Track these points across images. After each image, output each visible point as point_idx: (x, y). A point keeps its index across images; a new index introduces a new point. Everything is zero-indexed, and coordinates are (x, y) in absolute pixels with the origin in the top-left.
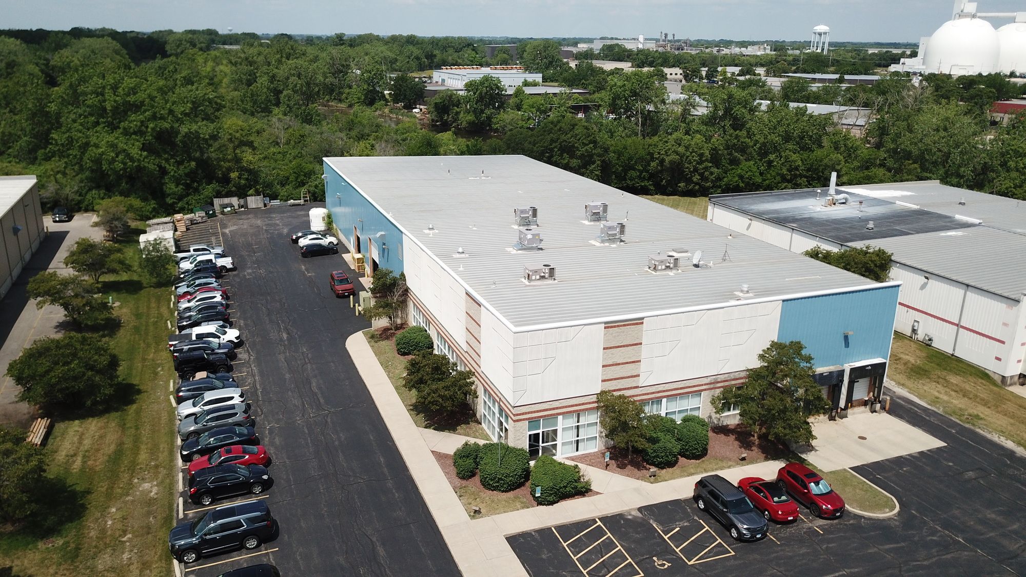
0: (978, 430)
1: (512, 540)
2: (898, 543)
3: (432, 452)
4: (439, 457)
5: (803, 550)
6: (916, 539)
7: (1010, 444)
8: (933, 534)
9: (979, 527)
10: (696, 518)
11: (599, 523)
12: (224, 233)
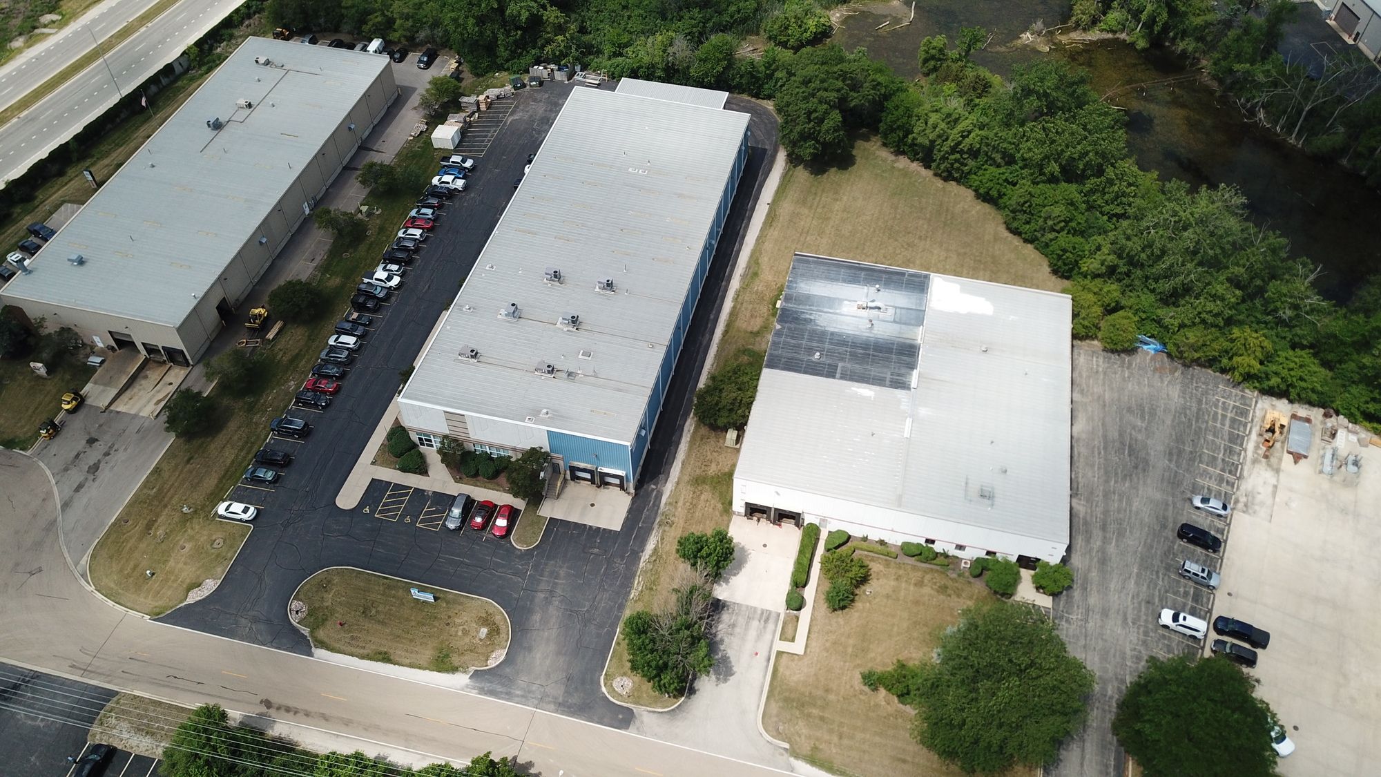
1: (372, 482)
2: (503, 561)
6: (513, 563)
8: (523, 565)
11: (411, 490)
12: (505, 123)
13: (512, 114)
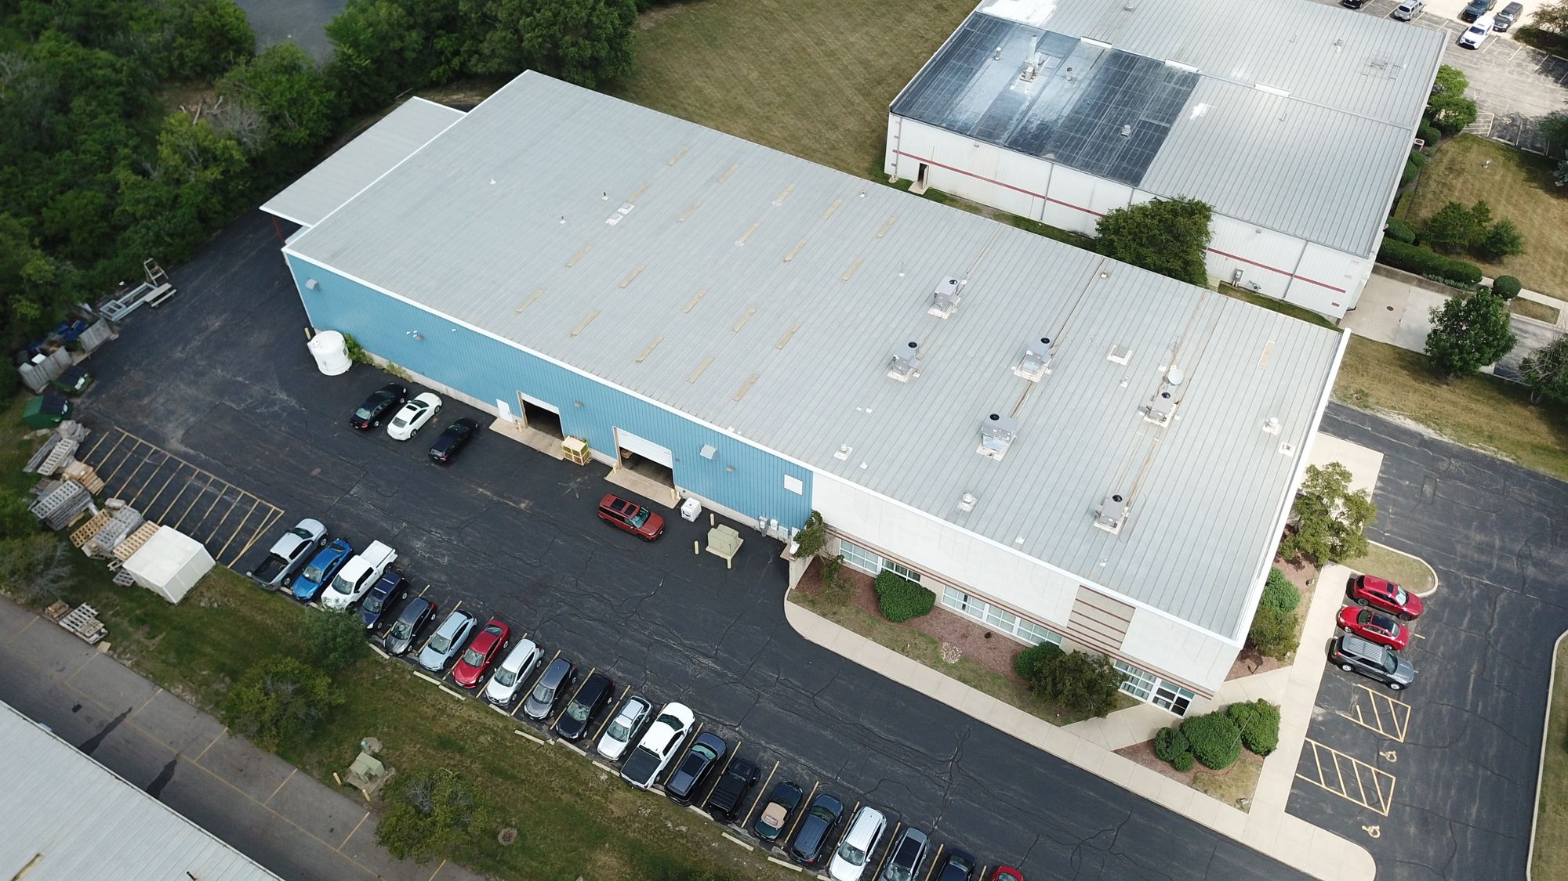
0: (1379, 415)
1: (1289, 810)
2: (1465, 615)
3: (1116, 752)
4: (1130, 753)
5: (1436, 668)
6: (1469, 601)
7: (1411, 425)
8: (1472, 589)
9: (1484, 558)
10: (1354, 684)
11: (1313, 743)
12: (185, 456)
13: (160, 440)
